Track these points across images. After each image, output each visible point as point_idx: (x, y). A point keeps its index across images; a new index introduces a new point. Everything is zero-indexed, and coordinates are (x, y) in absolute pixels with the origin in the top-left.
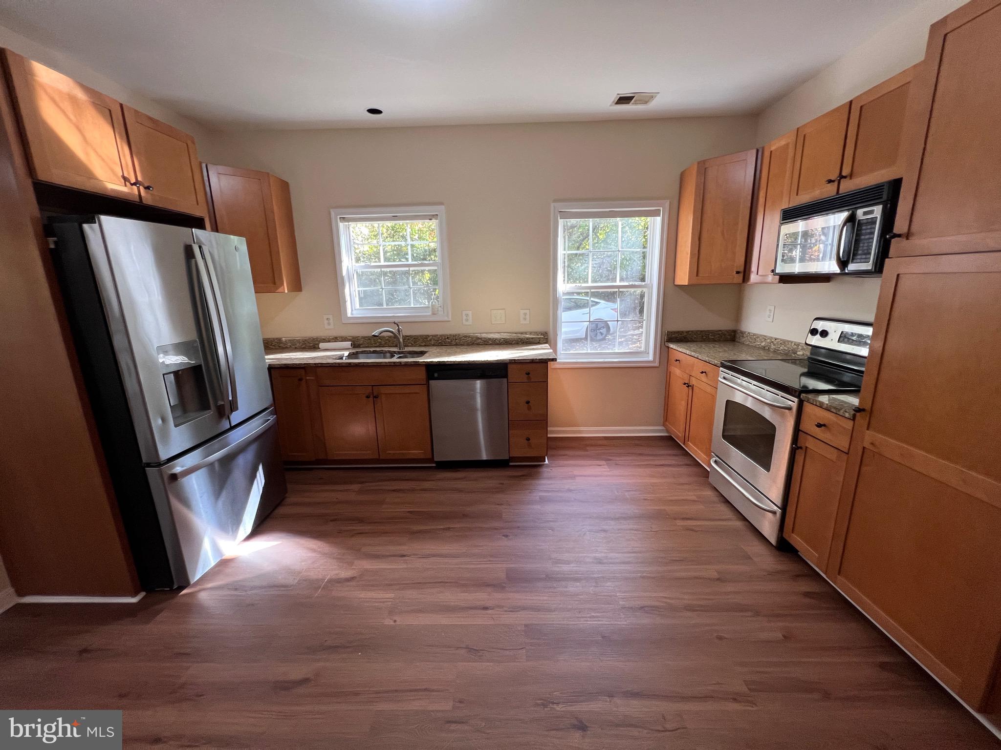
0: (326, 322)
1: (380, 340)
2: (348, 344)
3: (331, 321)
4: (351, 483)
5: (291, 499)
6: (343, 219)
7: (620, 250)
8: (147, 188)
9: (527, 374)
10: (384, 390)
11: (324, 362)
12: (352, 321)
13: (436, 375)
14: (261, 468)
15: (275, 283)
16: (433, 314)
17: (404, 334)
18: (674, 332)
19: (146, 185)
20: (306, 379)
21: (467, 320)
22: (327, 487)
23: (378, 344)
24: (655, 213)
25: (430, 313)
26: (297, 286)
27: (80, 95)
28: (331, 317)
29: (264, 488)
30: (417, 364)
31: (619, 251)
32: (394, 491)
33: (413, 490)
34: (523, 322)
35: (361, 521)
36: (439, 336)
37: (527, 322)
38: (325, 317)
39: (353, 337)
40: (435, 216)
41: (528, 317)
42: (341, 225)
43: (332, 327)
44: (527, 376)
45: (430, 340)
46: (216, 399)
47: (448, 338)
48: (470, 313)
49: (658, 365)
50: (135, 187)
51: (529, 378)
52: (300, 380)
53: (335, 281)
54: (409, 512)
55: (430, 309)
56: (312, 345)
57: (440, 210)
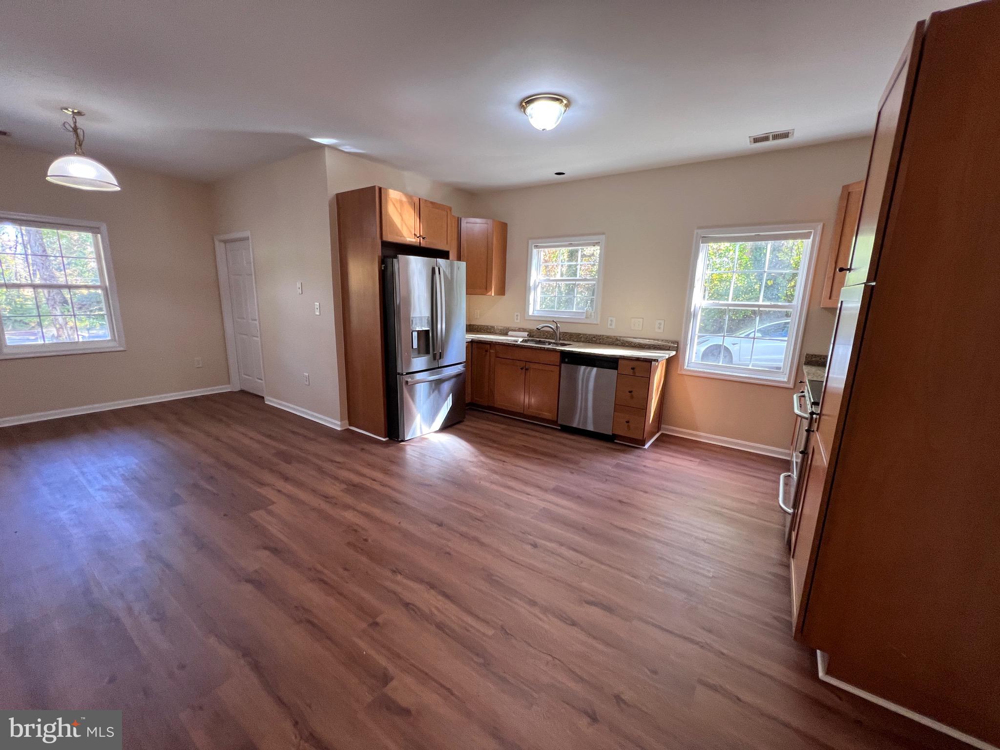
0: (515, 317)
1: (546, 334)
2: (526, 334)
3: (519, 317)
4: (502, 424)
5: (466, 423)
6: (536, 247)
7: (766, 270)
8: (423, 238)
9: (632, 369)
10: (532, 366)
11: (504, 342)
12: (532, 318)
13: (566, 360)
14: (451, 395)
15: (486, 289)
16: (586, 318)
17: (561, 331)
18: (815, 355)
19: (423, 237)
20: (490, 352)
21: (611, 325)
22: (490, 423)
23: (545, 336)
24: (806, 236)
25: (584, 317)
26: (502, 291)
27: (404, 199)
28: (519, 314)
29: (450, 408)
30: (555, 351)
31: (765, 272)
32: (524, 434)
33: (535, 437)
34: (657, 330)
35: (494, 442)
36: (587, 335)
37: (661, 331)
38: (516, 314)
39: (531, 330)
40: (597, 244)
41: (662, 327)
42: (535, 251)
43: (518, 321)
44: (632, 370)
45: (581, 337)
46: (434, 350)
47: (594, 337)
48: (614, 319)
49: (792, 387)
50: (418, 239)
51: (634, 373)
52: (486, 351)
53: (525, 289)
54: (523, 445)
55: (585, 314)
56: (505, 333)
57: (602, 238)
